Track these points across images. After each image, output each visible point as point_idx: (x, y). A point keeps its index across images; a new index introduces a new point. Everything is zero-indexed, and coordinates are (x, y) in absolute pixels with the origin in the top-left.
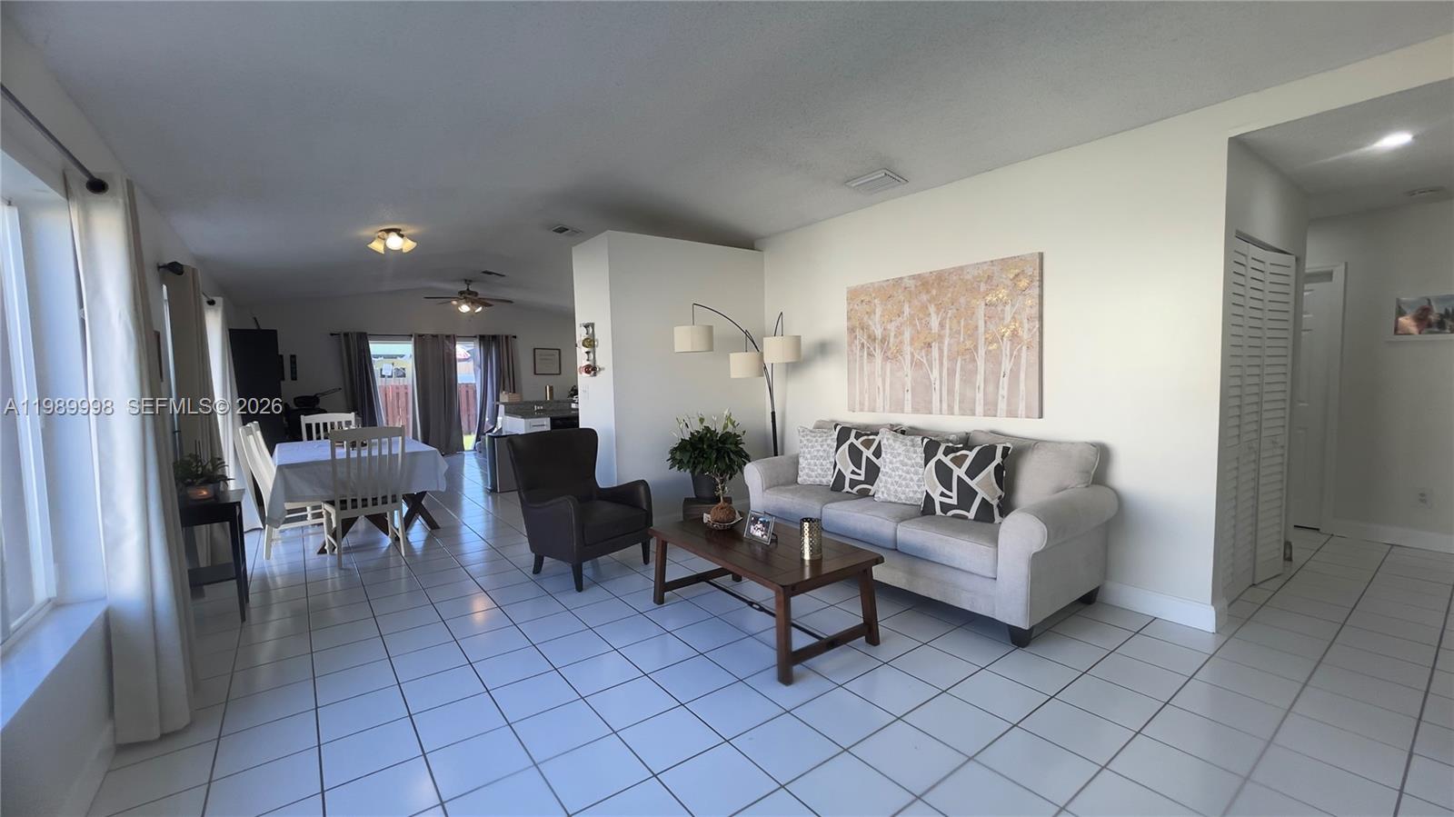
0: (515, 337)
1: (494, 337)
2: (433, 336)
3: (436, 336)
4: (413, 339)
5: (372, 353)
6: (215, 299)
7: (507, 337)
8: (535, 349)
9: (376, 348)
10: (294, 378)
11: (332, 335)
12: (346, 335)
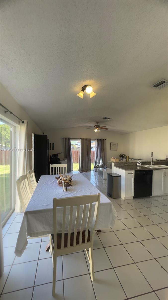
0: (106, 139)
1: (101, 139)
2: (85, 139)
3: (86, 139)
4: (81, 140)
5: (71, 144)
6: (24, 121)
7: (104, 139)
8: (111, 143)
9: (72, 142)
10: (53, 149)
11: (62, 138)
12: (65, 138)
